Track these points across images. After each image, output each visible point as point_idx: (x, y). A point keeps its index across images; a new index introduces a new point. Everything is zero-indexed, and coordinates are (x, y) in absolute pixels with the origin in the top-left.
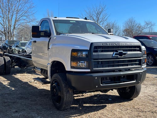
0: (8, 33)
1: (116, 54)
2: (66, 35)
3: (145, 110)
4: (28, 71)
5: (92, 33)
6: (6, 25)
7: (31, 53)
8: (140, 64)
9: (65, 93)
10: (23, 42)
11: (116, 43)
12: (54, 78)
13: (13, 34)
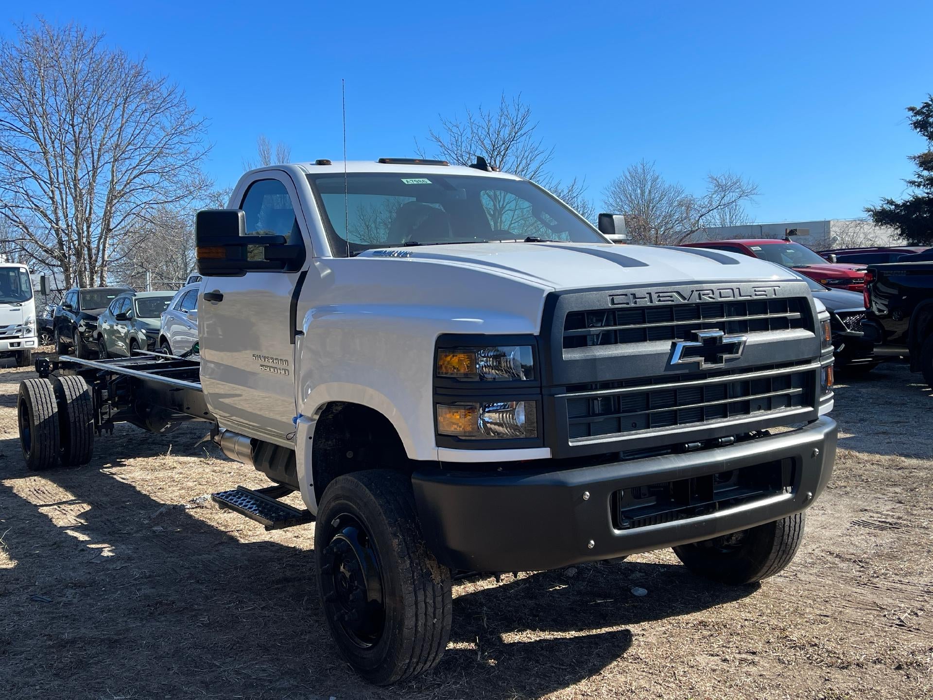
0: (79, 254)
1: (687, 352)
2: (390, 254)
3: (854, 656)
4: (183, 440)
5: (528, 240)
6: (66, 216)
7: (195, 350)
8: (808, 399)
9: (407, 589)
10: (150, 293)
11: (686, 290)
12: (337, 498)
13: (100, 260)
